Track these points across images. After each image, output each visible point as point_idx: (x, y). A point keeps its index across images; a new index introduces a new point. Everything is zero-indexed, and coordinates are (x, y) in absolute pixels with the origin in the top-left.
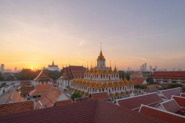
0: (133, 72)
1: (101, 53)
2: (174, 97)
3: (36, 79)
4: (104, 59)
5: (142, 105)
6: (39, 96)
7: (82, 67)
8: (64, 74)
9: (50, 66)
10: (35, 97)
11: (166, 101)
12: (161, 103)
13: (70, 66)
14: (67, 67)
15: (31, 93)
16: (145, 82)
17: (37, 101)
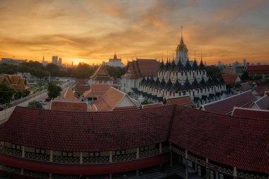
0: (225, 67)
1: (182, 41)
2: (267, 93)
3: (93, 76)
4: (186, 49)
5: (235, 108)
6: (95, 99)
7: (155, 60)
8: (129, 71)
9: (110, 60)
10: (90, 99)
11: (260, 99)
12: (255, 102)
13: (138, 60)
14: (134, 62)
15: (86, 94)
16: (238, 80)
17: (92, 104)
